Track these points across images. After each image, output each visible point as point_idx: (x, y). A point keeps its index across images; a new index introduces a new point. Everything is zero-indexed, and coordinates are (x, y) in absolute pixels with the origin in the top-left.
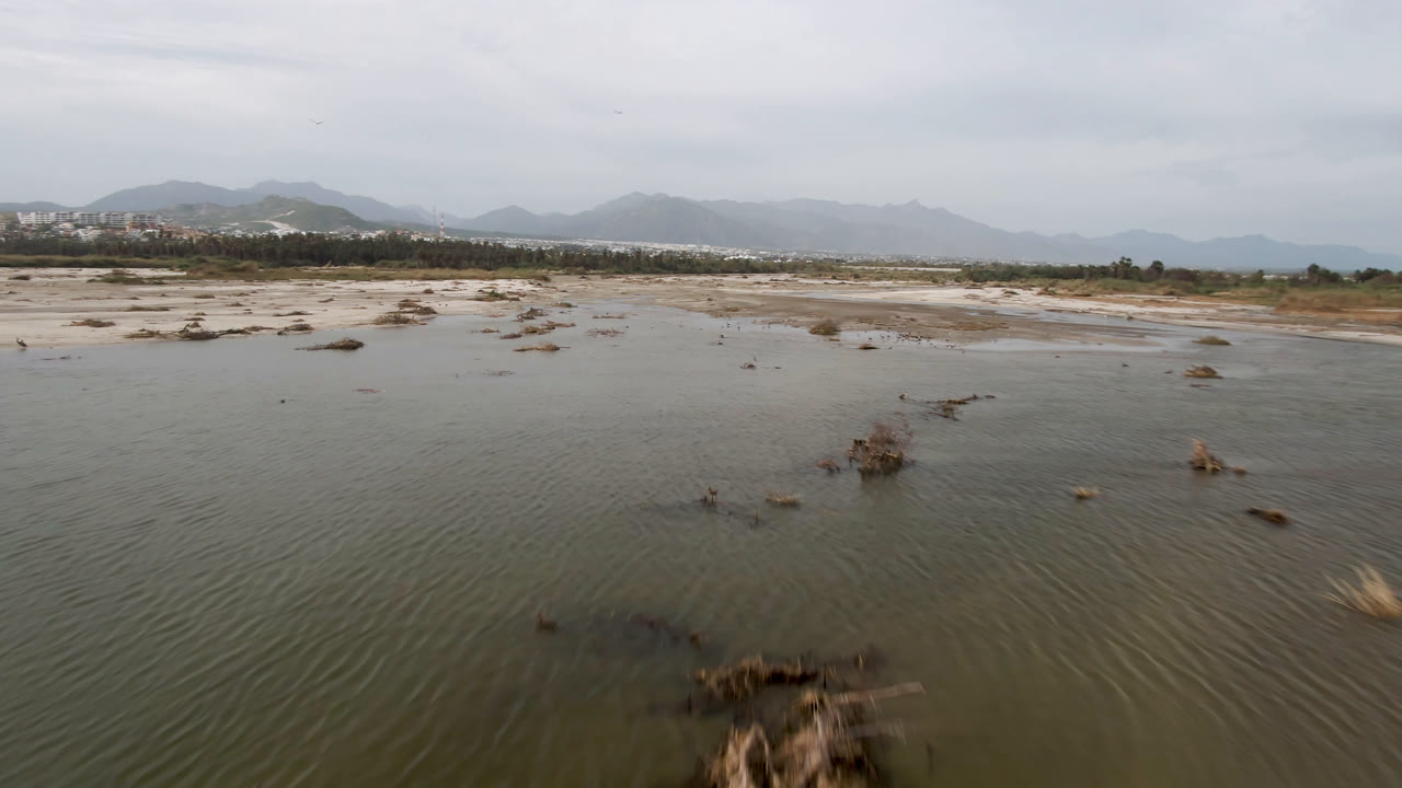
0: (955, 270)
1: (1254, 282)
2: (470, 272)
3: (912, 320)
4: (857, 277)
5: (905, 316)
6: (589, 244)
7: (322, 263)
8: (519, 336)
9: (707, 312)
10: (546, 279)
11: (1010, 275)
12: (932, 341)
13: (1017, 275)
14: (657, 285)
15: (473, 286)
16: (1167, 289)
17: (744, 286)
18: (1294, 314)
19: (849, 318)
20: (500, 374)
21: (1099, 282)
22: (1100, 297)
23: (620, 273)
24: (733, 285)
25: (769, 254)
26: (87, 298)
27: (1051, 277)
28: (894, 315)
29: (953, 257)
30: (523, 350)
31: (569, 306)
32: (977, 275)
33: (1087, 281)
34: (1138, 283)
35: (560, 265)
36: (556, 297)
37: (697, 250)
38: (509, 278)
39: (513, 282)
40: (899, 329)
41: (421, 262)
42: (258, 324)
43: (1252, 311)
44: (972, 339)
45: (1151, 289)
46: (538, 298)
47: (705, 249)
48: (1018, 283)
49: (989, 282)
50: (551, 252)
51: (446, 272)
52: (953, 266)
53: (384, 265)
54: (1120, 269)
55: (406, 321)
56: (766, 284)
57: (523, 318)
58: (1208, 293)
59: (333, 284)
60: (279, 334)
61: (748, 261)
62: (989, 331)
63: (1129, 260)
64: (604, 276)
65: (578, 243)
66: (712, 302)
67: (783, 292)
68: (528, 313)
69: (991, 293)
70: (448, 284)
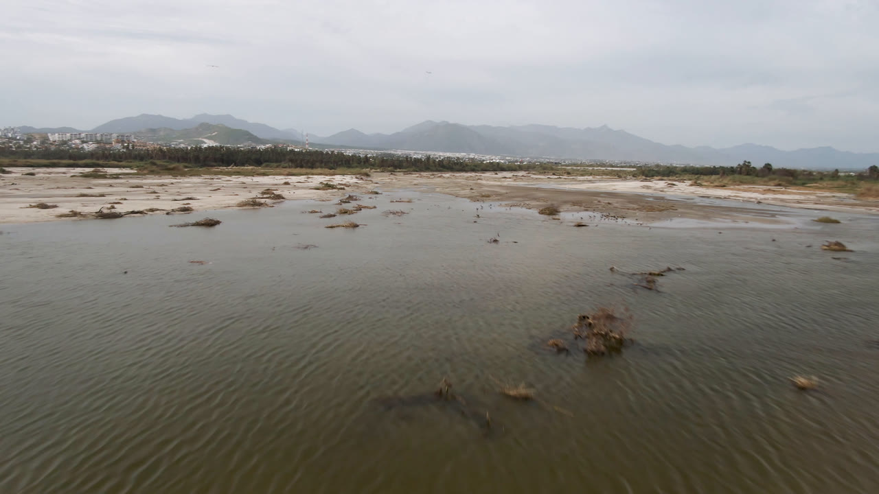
0: (632, 169)
1: (833, 177)
2: (319, 170)
3: (609, 203)
4: (569, 173)
5: (605, 200)
6: (399, 152)
7: (228, 165)
8: (334, 216)
9: (469, 197)
10: (368, 175)
11: (669, 173)
12: (625, 220)
13: (673, 172)
14: (439, 179)
15: (318, 180)
16: (777, 182)
17: (495, 179)
18: (871, 199)
19: (566, 202)
20: (306, 248)
21: (729, 178)
22: (732, 187)
23: (417, 171)
24: (489, 180)
25: (512, 159)
26: (58, 188)
27: (698, 174)
28: (596, 200)
29: (629, 161)
30: (331, 227)
31: (377, 193)
32: (647, 173)
33: (721, 177)
34: (756, 178)
35: (378, 166)
36: (371, 187)
37: (467, 157)
38: (343, 175)
39: (345, 177)
40: (601, 211)
41: (290, 164)
42: (155, 207)
43: (839, 197)
44: (654, 219)
45: (765, 182)
46: (358, 187)
47: (472, 156)
48: (674, 178)
49: (655, 177)
50: (373, 158)
51: (304, 170)
52: (630, 167)
53: (267, 166)
54: (743, 169)
55: (260, 204)
56: (510, 178)
57: (343, 202)
58: (803, 184)
59: (228, 178)
60: (168, 214)
61: (498, 163)
62: (665, 212)
63: (749, 163)
64: (405, 173)
65: (392, 152)
66: (473, 191)
67: (521, 184)
68: (347, 198)
69: (658, 185)
70: (302, 178)
